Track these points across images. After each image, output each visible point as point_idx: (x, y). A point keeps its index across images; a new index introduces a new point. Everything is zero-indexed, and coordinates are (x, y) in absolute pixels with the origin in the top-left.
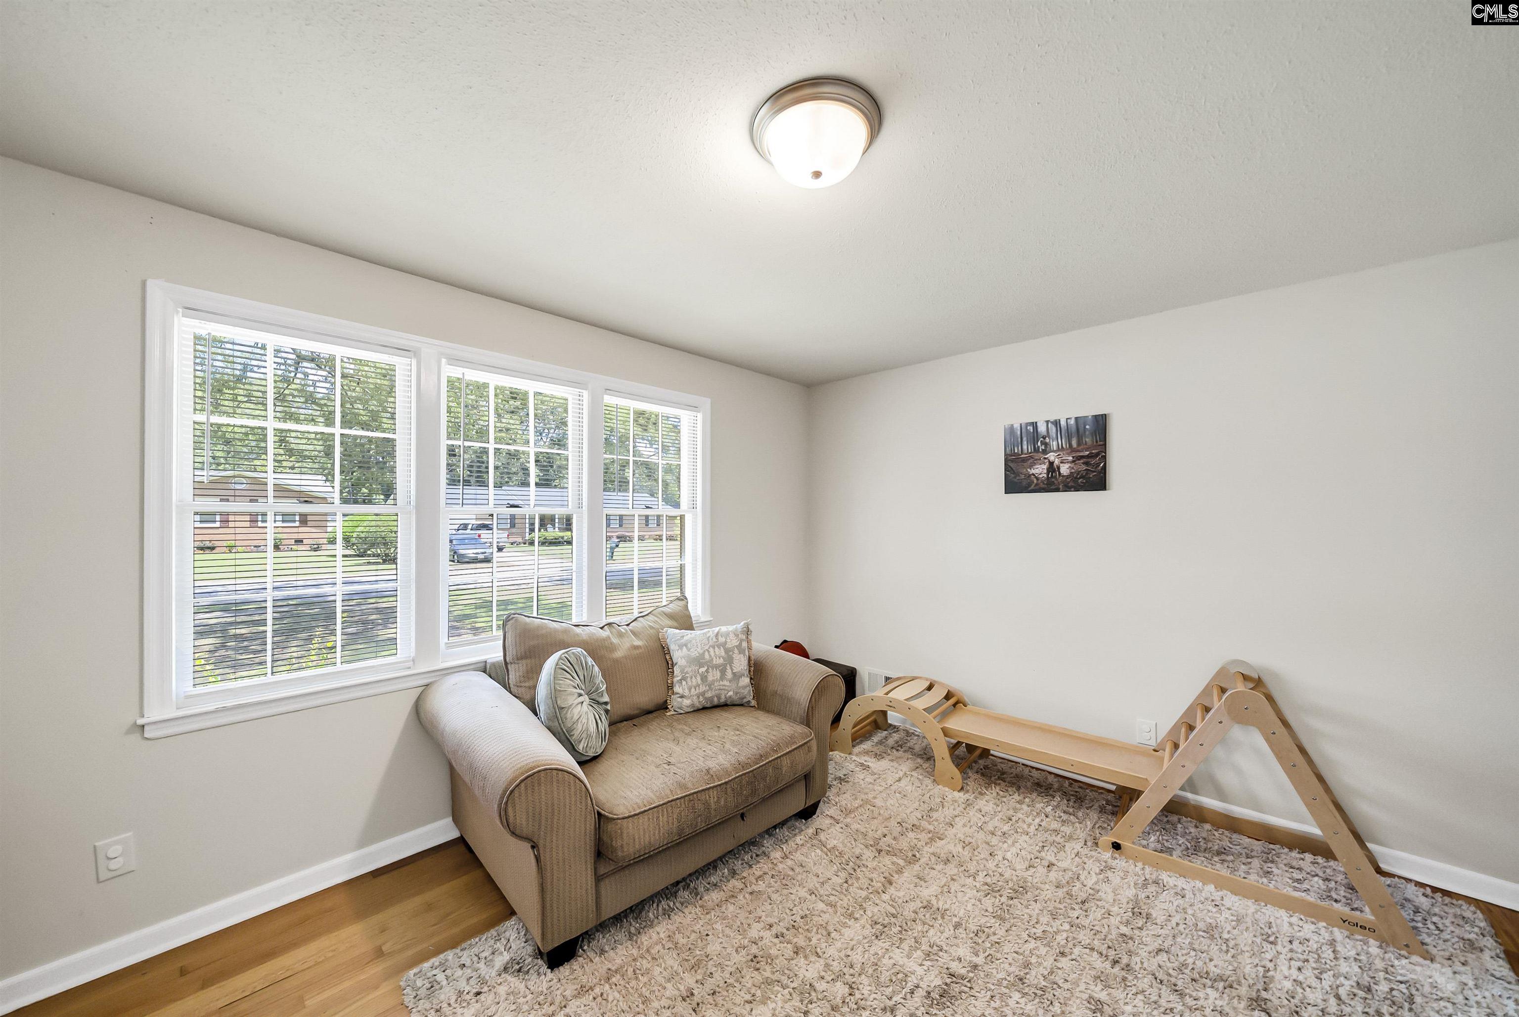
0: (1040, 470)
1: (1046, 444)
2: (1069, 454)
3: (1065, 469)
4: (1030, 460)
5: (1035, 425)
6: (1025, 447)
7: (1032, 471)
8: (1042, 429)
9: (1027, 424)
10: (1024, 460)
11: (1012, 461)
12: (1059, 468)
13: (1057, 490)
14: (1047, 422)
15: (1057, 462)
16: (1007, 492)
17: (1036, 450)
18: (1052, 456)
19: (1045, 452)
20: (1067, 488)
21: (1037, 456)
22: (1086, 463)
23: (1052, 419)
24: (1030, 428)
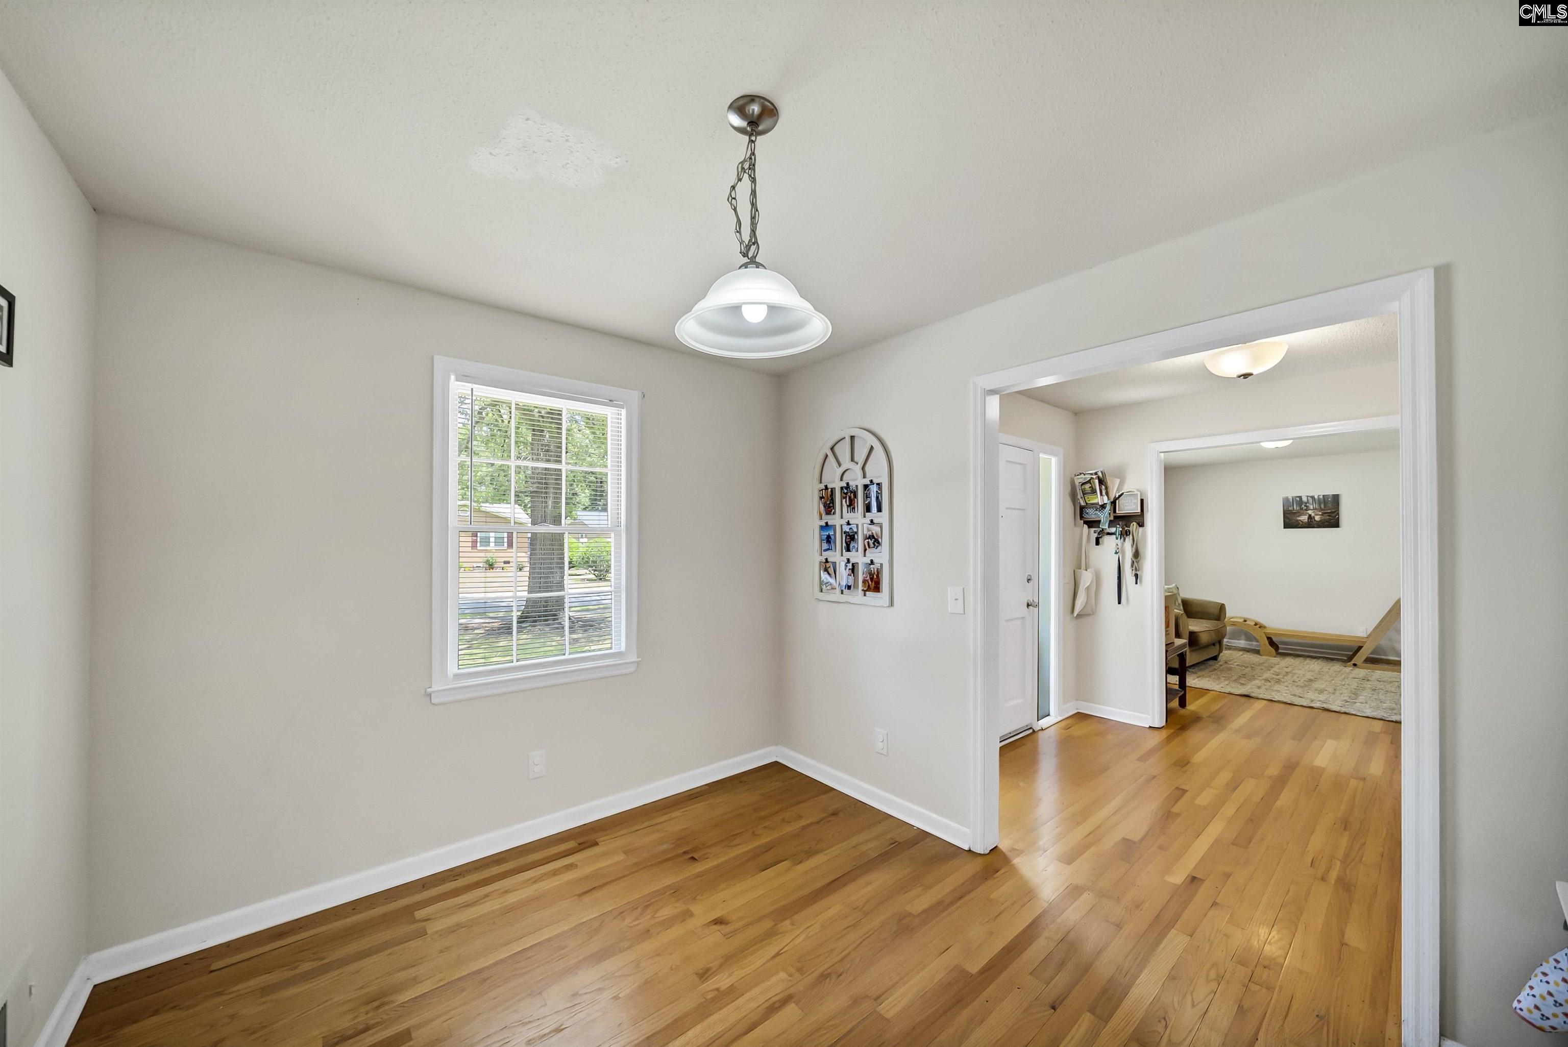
0: (1304, 518)
1: (1307, 506)
2: (1320, 512)
3: (1317, 518)
4: (1300, 513)
5: (1300, 497)
6: (1295, 507)
7: (1299, 518)
8: (1305, 499)
9: (1298, 497)
10: (1295, 513)
11: (1288, 514)
12: (1314, 517)
13: (1313, 527)
14: (1308, 496)
15: (1313, 515)
16: (1285, 528)
17: (1302, 509)
18: (1310, 512)
19: (1306, 510)
20: (1319, 527)
21: (1301, 512)
22: (1329, 516)
23: (1311, 495)
24: (1298, 499)
